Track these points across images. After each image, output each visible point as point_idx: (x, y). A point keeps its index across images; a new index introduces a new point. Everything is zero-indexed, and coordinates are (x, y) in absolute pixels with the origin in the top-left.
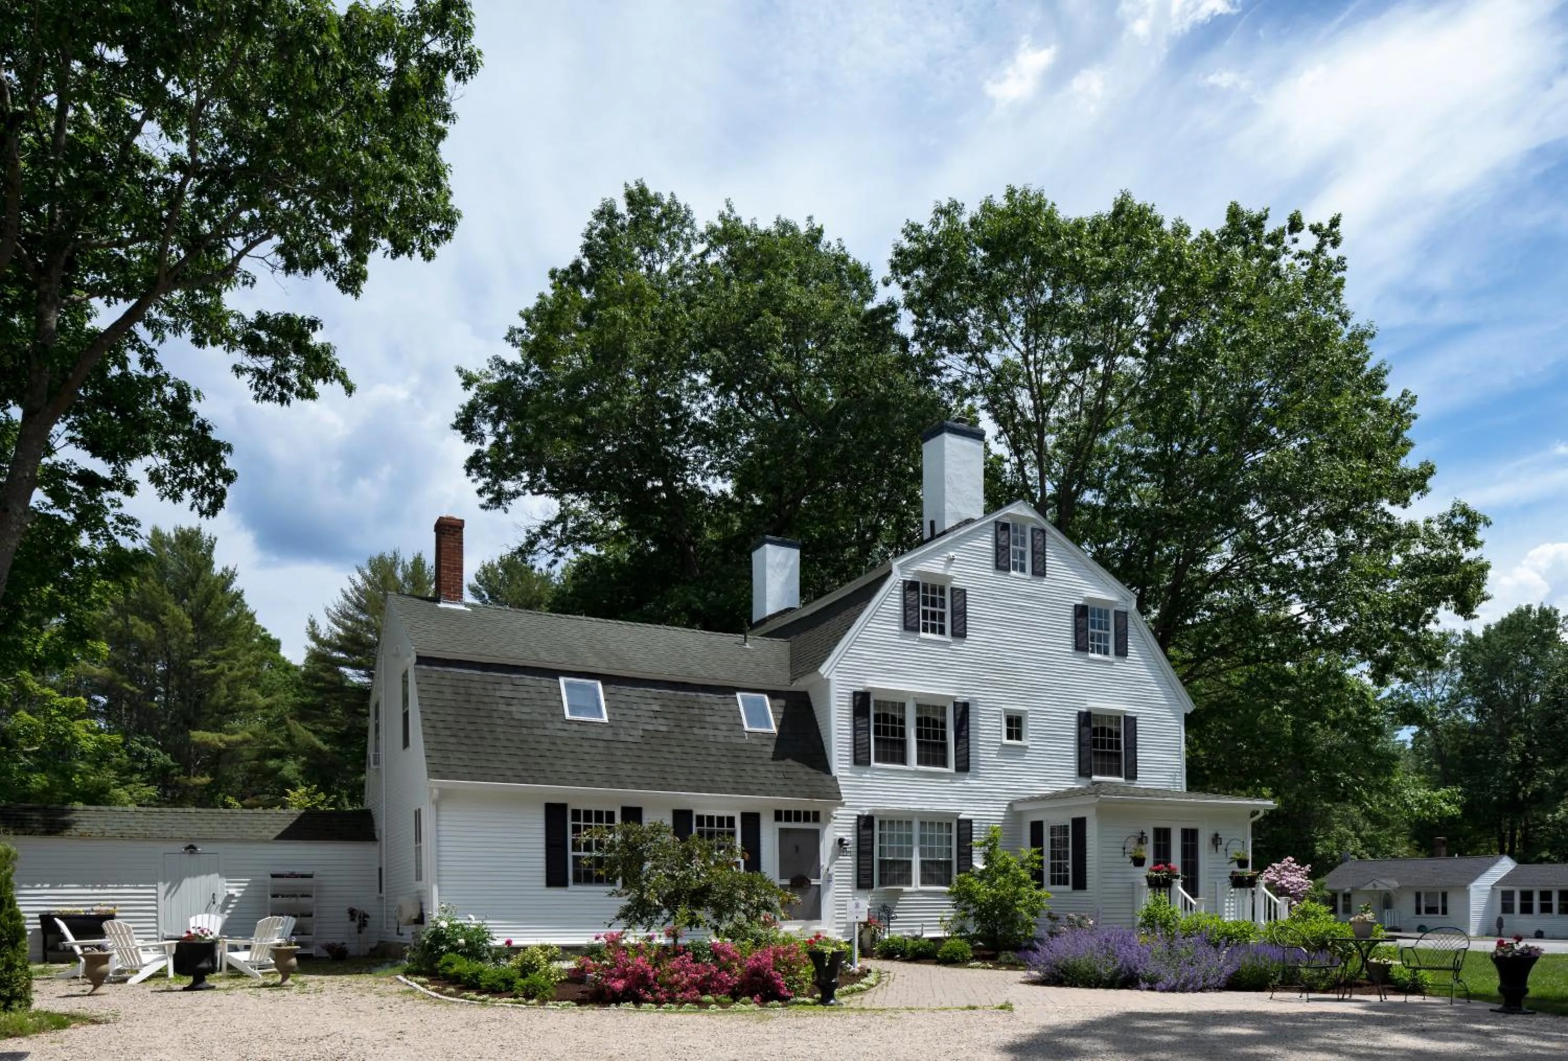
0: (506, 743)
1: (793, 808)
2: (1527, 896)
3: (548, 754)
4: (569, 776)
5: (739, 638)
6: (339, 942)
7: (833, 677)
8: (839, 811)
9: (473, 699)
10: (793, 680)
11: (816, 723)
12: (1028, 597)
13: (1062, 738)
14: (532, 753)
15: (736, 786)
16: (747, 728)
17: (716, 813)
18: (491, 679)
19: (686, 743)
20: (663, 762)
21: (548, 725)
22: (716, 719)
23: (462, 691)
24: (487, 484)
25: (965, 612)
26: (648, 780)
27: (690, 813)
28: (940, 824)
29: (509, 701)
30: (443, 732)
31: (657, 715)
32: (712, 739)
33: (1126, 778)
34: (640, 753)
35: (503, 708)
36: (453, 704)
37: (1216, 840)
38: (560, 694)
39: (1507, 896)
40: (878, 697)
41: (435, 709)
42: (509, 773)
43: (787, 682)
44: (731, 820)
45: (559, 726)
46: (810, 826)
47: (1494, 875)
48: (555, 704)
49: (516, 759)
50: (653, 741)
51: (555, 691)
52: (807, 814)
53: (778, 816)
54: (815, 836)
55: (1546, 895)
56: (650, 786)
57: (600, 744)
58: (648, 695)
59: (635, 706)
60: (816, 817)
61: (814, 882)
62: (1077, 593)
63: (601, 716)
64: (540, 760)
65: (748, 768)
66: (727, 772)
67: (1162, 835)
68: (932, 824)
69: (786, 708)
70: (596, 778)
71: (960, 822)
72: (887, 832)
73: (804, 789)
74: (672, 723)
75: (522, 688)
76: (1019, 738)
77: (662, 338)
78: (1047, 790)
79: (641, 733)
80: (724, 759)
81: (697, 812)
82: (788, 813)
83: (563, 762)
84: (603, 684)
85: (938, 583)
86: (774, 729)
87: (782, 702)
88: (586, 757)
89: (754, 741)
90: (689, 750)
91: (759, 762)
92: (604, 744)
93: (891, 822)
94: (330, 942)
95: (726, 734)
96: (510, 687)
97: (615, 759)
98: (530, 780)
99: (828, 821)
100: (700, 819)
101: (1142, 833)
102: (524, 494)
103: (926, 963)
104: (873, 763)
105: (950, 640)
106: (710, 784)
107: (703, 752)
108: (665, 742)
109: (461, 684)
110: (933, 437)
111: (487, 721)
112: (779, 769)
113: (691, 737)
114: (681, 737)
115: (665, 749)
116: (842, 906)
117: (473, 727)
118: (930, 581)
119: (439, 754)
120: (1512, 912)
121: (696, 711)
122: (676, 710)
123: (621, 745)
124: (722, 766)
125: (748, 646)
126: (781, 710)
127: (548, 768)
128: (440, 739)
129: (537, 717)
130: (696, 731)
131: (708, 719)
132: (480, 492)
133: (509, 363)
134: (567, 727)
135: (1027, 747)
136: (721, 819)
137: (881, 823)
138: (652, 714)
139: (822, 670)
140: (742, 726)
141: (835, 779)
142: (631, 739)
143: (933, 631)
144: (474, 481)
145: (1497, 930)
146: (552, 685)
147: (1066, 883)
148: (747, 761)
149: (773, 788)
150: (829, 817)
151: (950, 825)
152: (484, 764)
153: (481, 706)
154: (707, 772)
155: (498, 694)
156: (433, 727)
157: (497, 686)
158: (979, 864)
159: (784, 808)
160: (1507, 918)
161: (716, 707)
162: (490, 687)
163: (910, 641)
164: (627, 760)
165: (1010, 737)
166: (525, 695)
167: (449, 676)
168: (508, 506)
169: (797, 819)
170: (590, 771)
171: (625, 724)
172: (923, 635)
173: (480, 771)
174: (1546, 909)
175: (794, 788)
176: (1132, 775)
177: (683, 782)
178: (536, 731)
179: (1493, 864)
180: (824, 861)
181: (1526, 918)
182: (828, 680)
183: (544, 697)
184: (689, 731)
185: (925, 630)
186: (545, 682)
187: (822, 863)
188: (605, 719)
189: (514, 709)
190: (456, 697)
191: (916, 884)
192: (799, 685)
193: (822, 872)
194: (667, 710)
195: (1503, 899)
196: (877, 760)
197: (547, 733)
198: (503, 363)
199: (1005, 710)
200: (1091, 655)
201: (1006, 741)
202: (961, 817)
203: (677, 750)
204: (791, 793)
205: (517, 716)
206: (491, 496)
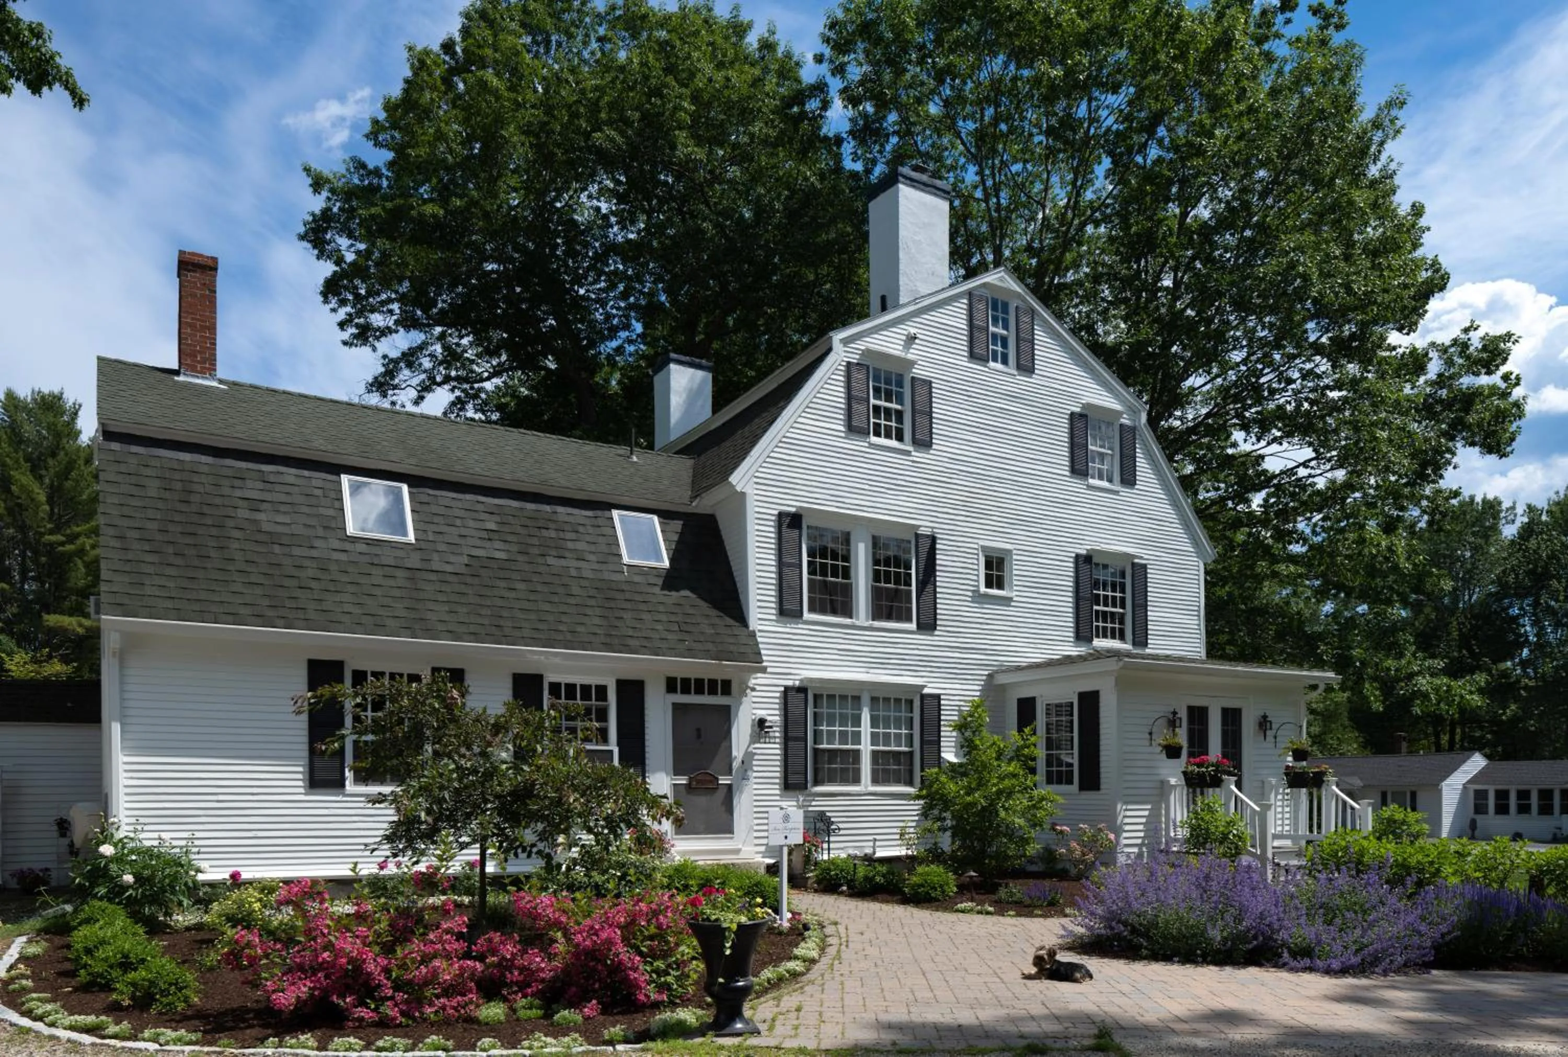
0: (244, 567)
1: (693, 675)
2: (1502, 795)
3: (314, 584)
4: (345, 619)
5: (623, 450)
6: (37, 866)
7: (751, 491)
8: (757, 680)
9: (195, 498)
10: (693, 498)
11: (726, 557)
12: (1013, 397)
13: (1056, 588)
14: (287, 582)
15: (608, 640)
16: (626, 559)
17: (579, 680)
18: (230, 473)
19: (535, 578)
20: (499, 602)
21: (318, 543)
22: (581, 546)
23: (179, 486)
24: (350, 315)
25: (931, 412)
26: (472, 629)
27: (539, 678)
28: (897, 701)
29: (255, 505)
30: (136, 546)
31: (492, 535)
32: (573, 573)
33: (1134, 644)
34: (463, 588)
35: (243, 513)
36: (160, 505)
37: (1264, 724)
38: (341, 499)
39: (1481, 795)
40: (814, 523)
41: (126, 510)
42: (243, 611)
43: (687, 501)
44: (602, 691)
45: (336, 544)
46: (719, 700)
47: (1465, 772)
48: (331, 512)
49: (258, 591)
50: (483, 572)
51: (333, 495)
52: (713, 683)
53: (671, 685)
54: (725, 716)
55: (1523, 795)
56: (476, 637)
57: (399, 573)
58: (480, 507)
59: (458, 522)
60: (726, 687)
61: (724, 780)
62: (1074, 397)
63: (405, 534)
64: (298, 593)
65: (627, 616)
66: (597, 621)
67: (1198, 716)
68: (887, 700)
69: (682, 534)
70: (390, 622)
71: (923, 697)
72: (825, 710)
73: (710, 646)
74: (515, 548)
75: (278, 488)
76: (1000, 586)
77: (545, 119)
78: (1037, 657)
79: (466, 560)
80: (592, 602)
81: (551, 677)
82: (686, 682)
83: (338, 598)
84: (410, 486)
85: (895, 369)
86: (666, 563)
87: (677, 525)
88: (377, 591)
89: (637, 579)
90: (539, 588)
91: (643, 607)
92: (406, 574)
93: (831, 697)
94: (25, 867)
95: (596, 566)
96: (260, 485)
97: (422, 595)
98: (282, 622)
99: (743, 693)
100: (555, 688)
101: (1175, 713)
102: (397, 332)
103: (887, 902)
104: (807, 615)
105: (910, 448)
106: (569, 637)
107: (561, 590)
108: (502, 574)
109: (177, 476)
110: (884, 191)
111: (214, 531)
112: (673, 618)
113: (541, 569)
114: (527, 567)
115: (503, 584)
116: (762, 814)
117: (189, 540)
118: (884, 366)
119: (126, 579)
120: (1486, 813)
121: (553, 534)
122: (523, 531)
123: (433, 577)
124: (589, 611)
125: (635, 459)
126: (676, 538)
127: (312, 606)
128: (130, 556)
129: (298, 530)
130: (550, 560)
131: (570, 545)
132: (342, 325)
133: (371, 166)
134: (348, 546)
135: (1010, 599)
136: (586, 689)
137: (816, 697)
138: (484, 535)
139: (734, 479)
140: (620, 556)
141: (753, 635)
142: (449, 568)
143: (888, 436)
144: (334, 310)
145: (1470, 832)
146: (329, 485)
147: (1070, 782)
148: (628, 605)
149: (664, 645)
150: (744, 689)
151: (910, 702)
152: (203, 595)
153: (206, 510)
154: (564, 618)
155: (238, 493)
156: (121, 538)
157: (237, 483)
158: (950, 755)
159: (679, 674)
160: (1480, 819)
161: (581, 529)
162: (226, 482)
163: (857, 445)
164: (441, 597)
165: (989, 584)
166: (283, 498)
167: (153, 463)
168: (377, 344)
169: (699, 691)
170: (381, 612)
171: (442, 547)
172: (874, 439)
173: (197, 607)
174: (1524, 809)
175: (695, 645)
176: (1141, 639)
177: (526, 633)
178: (296, 551)
179: (1464, 762)
180: (738, 752)
181: (1501, 820)
182: (743, 495)
183: (313, 501)
184: (540, 560)
185: (877, 434)
186: (318, 478)
187: (734, 753)
188: (411, 537)
189: (261, 516)
190: (167, 495)
191: (866, 784)
192: (702, 505)
193: (736, 765)
194: (506, 529)
195: (1475, 799)
196: (812, 609)
197: (314, 553)
198: (363, 166)
199: (984, 548)
200: (1091, 481)
201: (983, 589)
202: (926, 691)
203: (521, 586)
204: (690, 653)
205: (266, 527)
206: (354, 330)
